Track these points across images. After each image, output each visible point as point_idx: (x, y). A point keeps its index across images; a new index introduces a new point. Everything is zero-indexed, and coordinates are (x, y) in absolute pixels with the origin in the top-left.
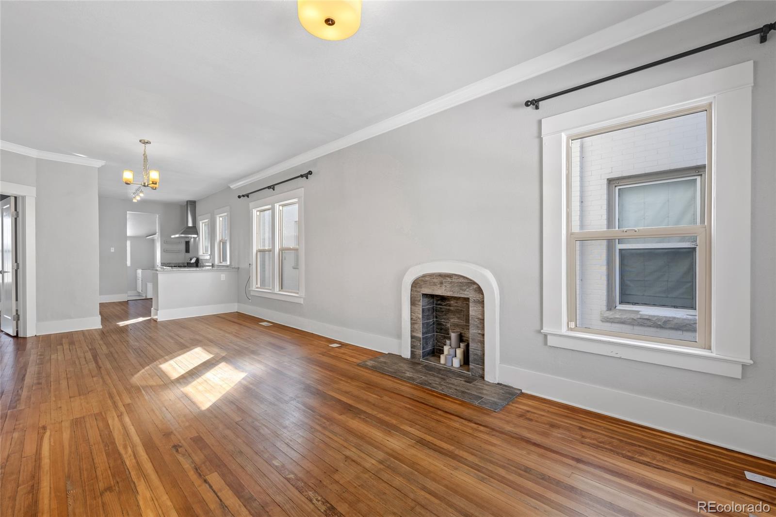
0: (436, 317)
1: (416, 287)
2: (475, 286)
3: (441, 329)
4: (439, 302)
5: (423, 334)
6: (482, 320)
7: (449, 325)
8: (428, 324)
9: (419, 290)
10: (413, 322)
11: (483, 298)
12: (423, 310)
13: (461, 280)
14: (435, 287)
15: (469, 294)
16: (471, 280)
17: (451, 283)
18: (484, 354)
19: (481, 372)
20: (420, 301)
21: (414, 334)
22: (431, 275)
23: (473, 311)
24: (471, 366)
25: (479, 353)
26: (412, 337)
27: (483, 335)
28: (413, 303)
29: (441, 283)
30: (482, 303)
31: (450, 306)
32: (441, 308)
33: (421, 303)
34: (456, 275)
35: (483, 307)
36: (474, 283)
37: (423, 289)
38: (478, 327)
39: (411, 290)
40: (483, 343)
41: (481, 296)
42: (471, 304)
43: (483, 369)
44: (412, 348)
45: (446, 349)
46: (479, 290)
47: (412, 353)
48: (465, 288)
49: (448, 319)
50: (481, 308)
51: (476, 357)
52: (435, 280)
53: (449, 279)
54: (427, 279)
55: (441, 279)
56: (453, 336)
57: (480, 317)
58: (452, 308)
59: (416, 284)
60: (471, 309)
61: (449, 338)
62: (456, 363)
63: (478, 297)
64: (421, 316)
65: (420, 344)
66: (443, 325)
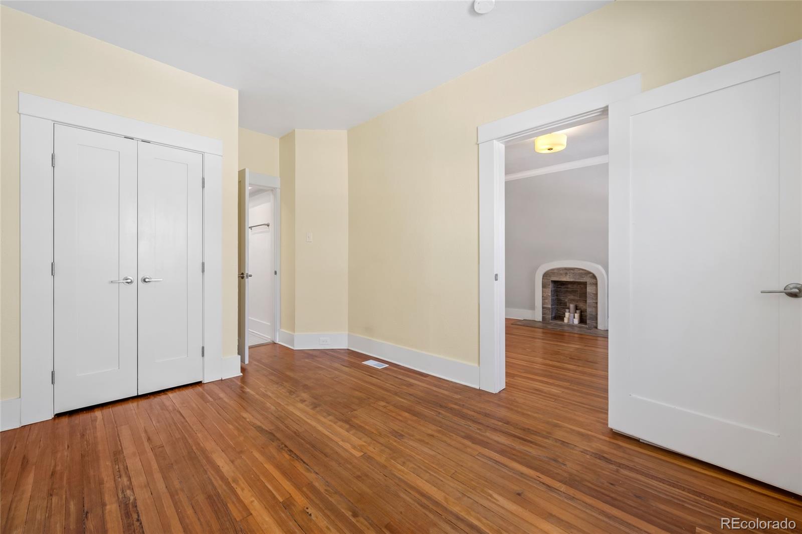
0: (557, 296)
1: (546, 277)
2: (591, 275)
3: (561, 303)
4: (559, 286)
5: (552, 305)
6: (596, 295)
7: (566, 300)
8: (553, 299)
9: (549, 278)
10: (544, 298)
11: (597, 281)
12: (551, 291)
13: (581, 271)
14: (561, 276)
15: (586, 279)
16: (588, 271)
17: (573, 273)
18: (597, 314)
19: (595, 325)
20: (549, 285)
21: (545, 306)
22: (559, 269)
23: (590, 289)
24: (588, 322)
25: (594, 313)
26: (543, 308)
27: (597, 303)
28: (544, 286)
29: (566, 274)
30: (596, 284)
31: (567, 288)
32: (560, 290)
33: (550, 287)
34: (577, 268)
35: (597, 287)
36: (590, 273)
37: (552, 278)
38: (593, 299)
39: (543, 279)
40: (596, 308)
41: (595, 280)
42: (588, 286)
43: (597, 323)
44: (543, 314)
45: (567, 314)
46: (594, 277)
47: (543, 318)
48: (583, 276)
49: (566, 297)
50: (595, 287)
51: (591, 316)
52: (561, 272)
53: (572, 271)
54: (555, 271)
55: (566, 271)
56: (572, 306)
57: (594, 292)
58: (569, 290)
59: (546, 275)
60: (588, 288)
61: (569, 308)
62: (576, 321)
63: (593, 281)
64: (550, 294)
65: (549, 312)
66: (562, 300)
